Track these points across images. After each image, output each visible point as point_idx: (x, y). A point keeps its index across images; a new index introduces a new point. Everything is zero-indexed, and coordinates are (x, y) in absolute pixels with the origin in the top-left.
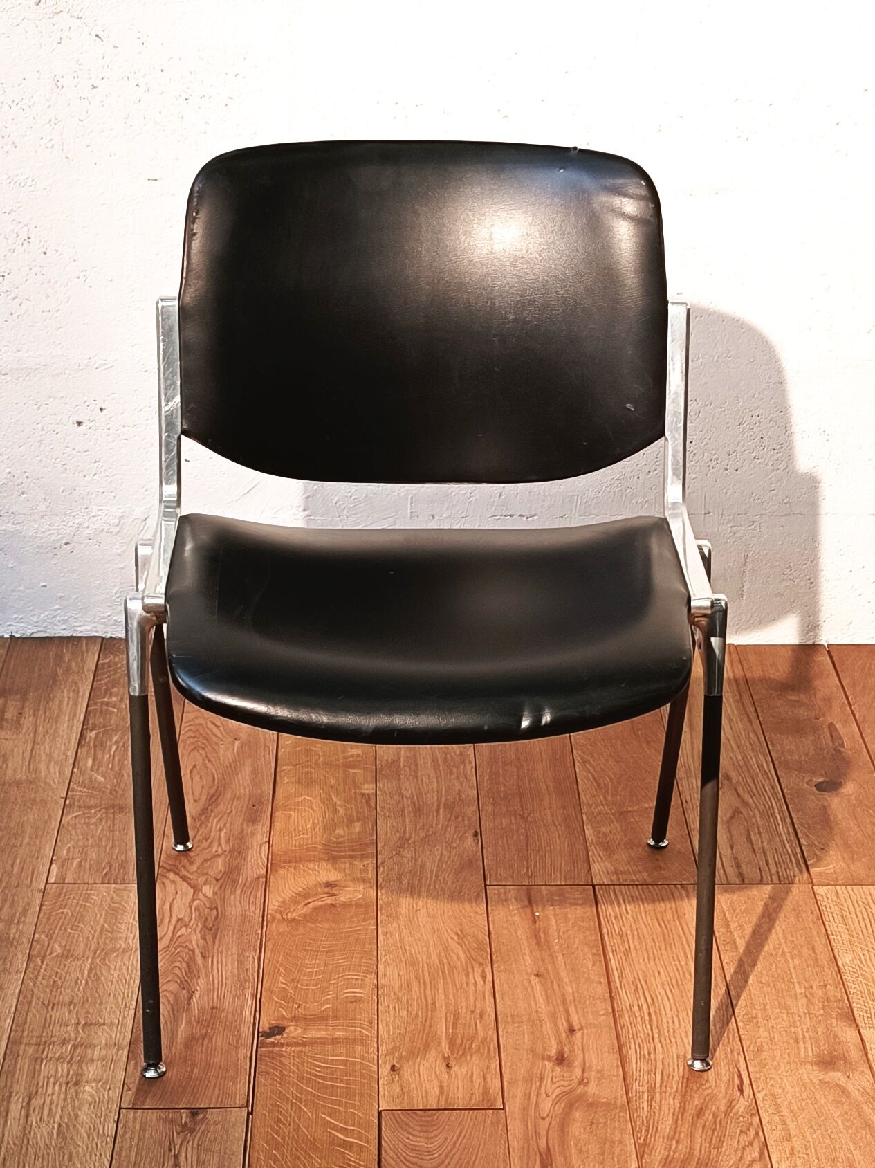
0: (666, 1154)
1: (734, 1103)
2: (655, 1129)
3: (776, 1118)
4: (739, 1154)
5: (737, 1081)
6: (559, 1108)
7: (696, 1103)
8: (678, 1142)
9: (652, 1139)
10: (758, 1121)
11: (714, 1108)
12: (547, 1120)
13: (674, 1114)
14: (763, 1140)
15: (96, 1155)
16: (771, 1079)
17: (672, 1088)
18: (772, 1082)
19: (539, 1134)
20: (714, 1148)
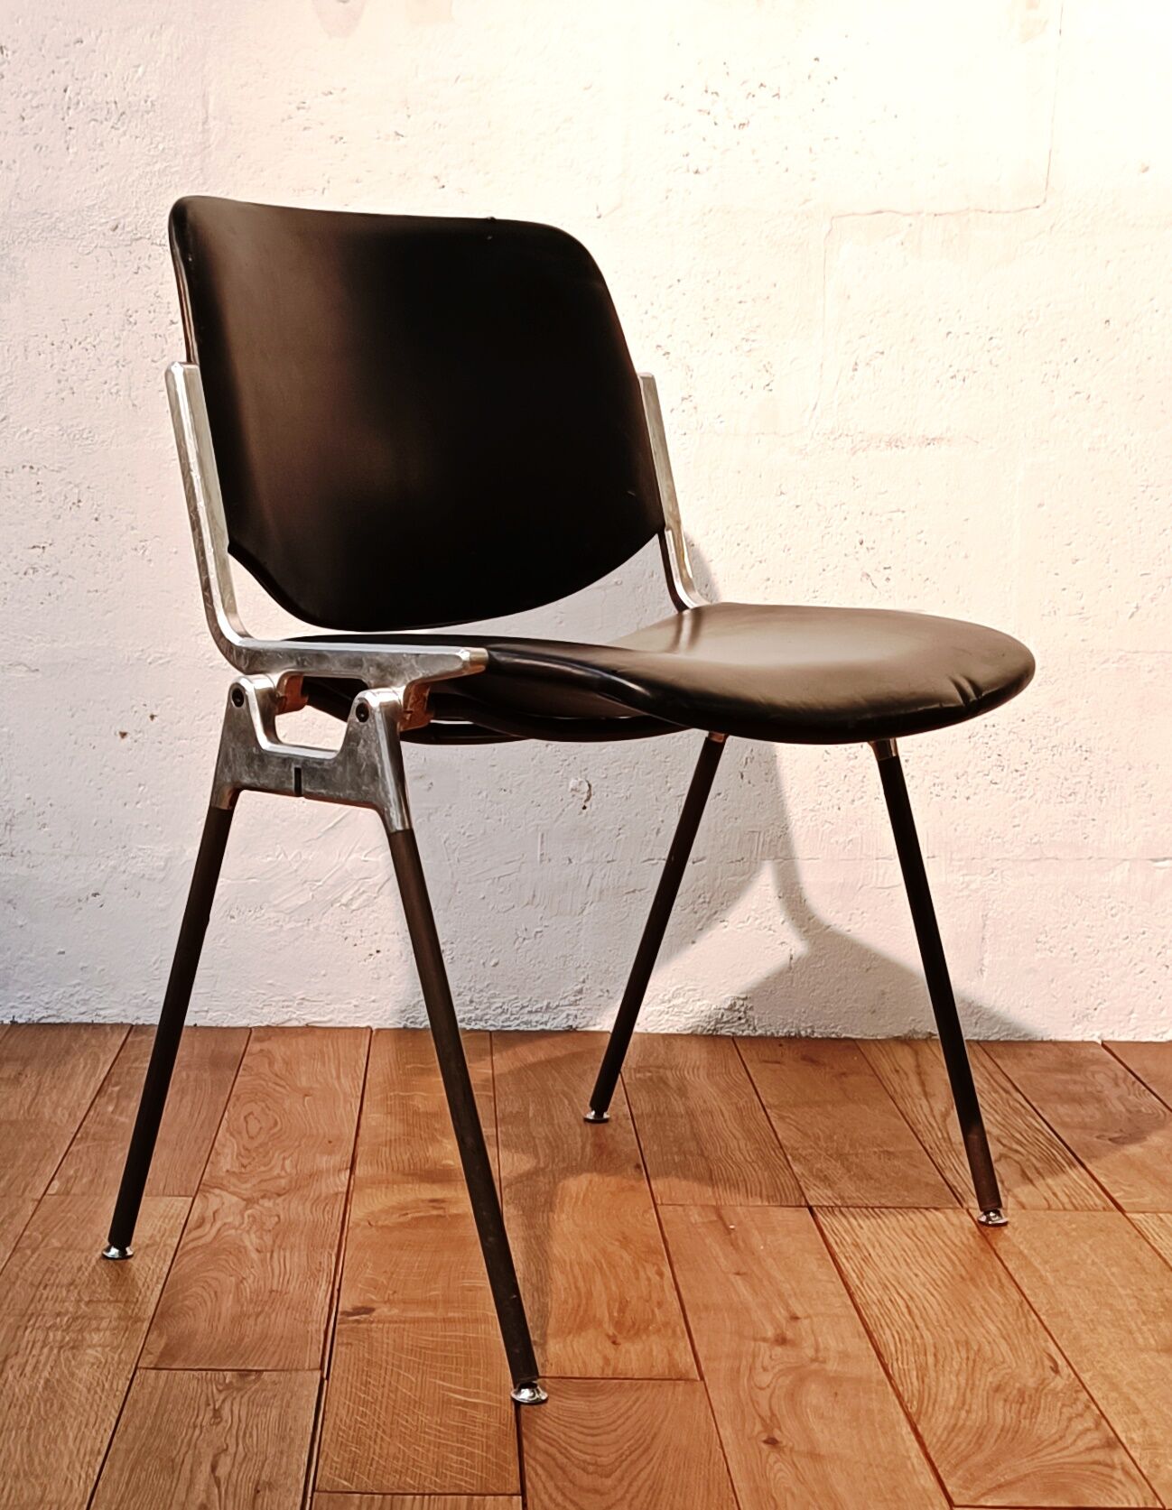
0: (953, 1422)
1: (1047, 1381)
2: (932, 1401)
3: (1114, 1395)
4: (1064, 1424)
5: (1048, 1363)
6: (786, 1381)
7: (990, 1379)
8: (968, 1412)
9: (930, 1409)
10: (1087, 1397)
11: (1017, 1385)
12: (768, 1391)
13: (958, 1388)
14: (1098, 1412)
15: (98, 1406)
16: (1099, 1362)
17: (952, 1366)
18: (1101, 1364)
19: (758, 1403)
20: (1025, 1418)
